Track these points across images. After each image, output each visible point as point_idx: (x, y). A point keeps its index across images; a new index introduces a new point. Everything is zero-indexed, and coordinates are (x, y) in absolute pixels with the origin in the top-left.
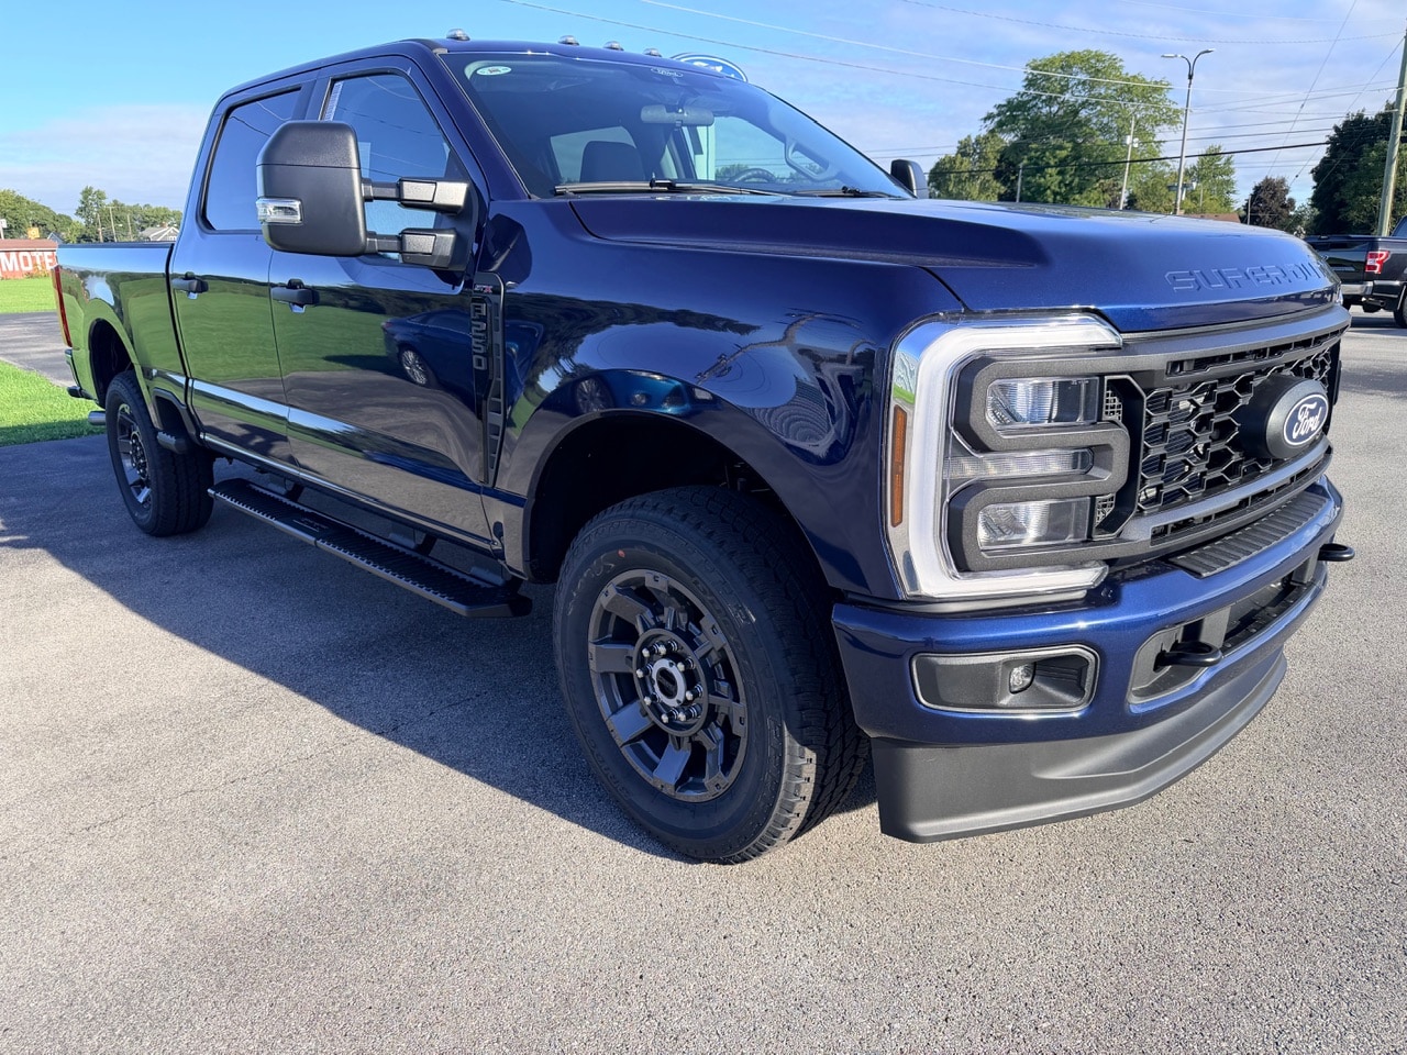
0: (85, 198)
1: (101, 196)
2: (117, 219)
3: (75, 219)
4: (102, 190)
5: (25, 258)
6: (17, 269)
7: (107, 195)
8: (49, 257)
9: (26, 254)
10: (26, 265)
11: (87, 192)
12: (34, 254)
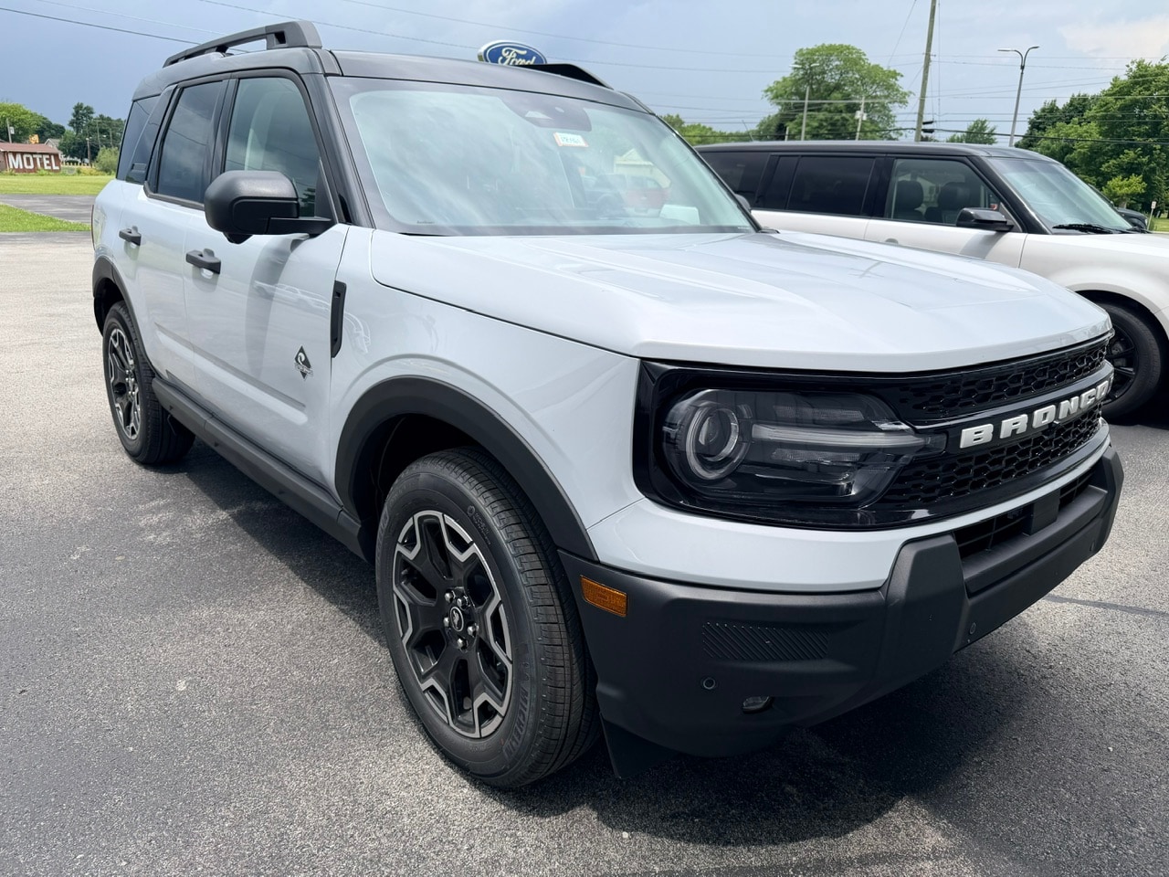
0: (77, 112)
1: (89, 110)
2: (102, 132)
3: (68, 129)
4: (90, 105)
5: (28, 159)
6: (21, 167)
7: (95, 111)
8: (47, 159)
9: (29, 156)
10: (29, 164)
11: (78, 108)
12: (34, 156)
